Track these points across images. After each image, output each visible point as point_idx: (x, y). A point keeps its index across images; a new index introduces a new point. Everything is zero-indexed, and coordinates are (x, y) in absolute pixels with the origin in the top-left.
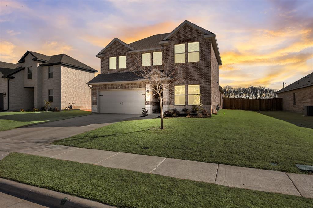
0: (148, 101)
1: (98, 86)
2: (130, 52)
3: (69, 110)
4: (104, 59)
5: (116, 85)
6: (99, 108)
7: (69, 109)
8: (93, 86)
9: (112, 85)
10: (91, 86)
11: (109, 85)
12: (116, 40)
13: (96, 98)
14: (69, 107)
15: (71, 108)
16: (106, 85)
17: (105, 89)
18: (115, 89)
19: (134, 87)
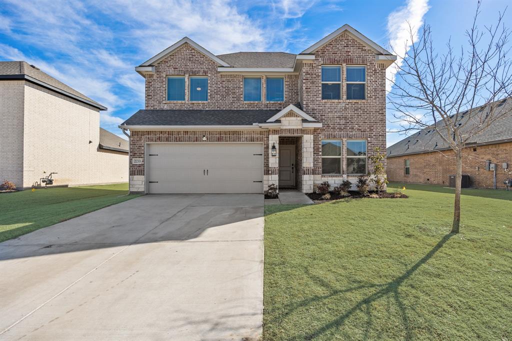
0: (273, 166)
1: (149, 133)
2: (220, 69)
3: (43, 188)
4: (155, 77)
5: (195, 133)
6: (149, 182)
7: (43, 185)
8: (134, 133)
9: (186, 132)
10: (128, 132)
11: (179, 133)
12: (186, 43)
13: (141, 159)
14: (43, 182)
15: (51, 182)
16: (170, 133)
17: (167, 140)
18: (194, 141)
19: (239, 139)
